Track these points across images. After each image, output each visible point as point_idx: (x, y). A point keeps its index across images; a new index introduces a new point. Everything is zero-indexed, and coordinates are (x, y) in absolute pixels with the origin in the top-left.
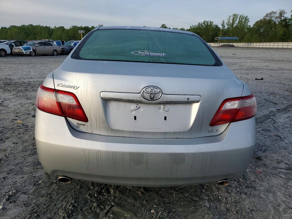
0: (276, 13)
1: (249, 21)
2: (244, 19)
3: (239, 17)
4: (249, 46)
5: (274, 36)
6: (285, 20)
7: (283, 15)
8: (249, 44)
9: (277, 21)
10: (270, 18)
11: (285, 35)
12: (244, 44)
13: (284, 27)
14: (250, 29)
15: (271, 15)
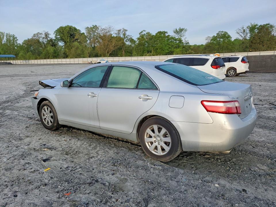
0: (42, 34)
1: (17, 40)
2: (12, 38)
3: (6, 35)
4: (28, 63)
5: (47, 54)
6: (51, 40)
7: (48, 36)
8: (27, 61)
9: (45, 41)
10: (38, 38)
11: (55, 53)
12: (22, 61)
13: (52, 46)
14: (21, 47)
15: (38, 36)
